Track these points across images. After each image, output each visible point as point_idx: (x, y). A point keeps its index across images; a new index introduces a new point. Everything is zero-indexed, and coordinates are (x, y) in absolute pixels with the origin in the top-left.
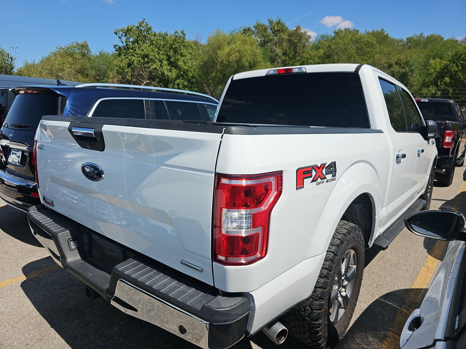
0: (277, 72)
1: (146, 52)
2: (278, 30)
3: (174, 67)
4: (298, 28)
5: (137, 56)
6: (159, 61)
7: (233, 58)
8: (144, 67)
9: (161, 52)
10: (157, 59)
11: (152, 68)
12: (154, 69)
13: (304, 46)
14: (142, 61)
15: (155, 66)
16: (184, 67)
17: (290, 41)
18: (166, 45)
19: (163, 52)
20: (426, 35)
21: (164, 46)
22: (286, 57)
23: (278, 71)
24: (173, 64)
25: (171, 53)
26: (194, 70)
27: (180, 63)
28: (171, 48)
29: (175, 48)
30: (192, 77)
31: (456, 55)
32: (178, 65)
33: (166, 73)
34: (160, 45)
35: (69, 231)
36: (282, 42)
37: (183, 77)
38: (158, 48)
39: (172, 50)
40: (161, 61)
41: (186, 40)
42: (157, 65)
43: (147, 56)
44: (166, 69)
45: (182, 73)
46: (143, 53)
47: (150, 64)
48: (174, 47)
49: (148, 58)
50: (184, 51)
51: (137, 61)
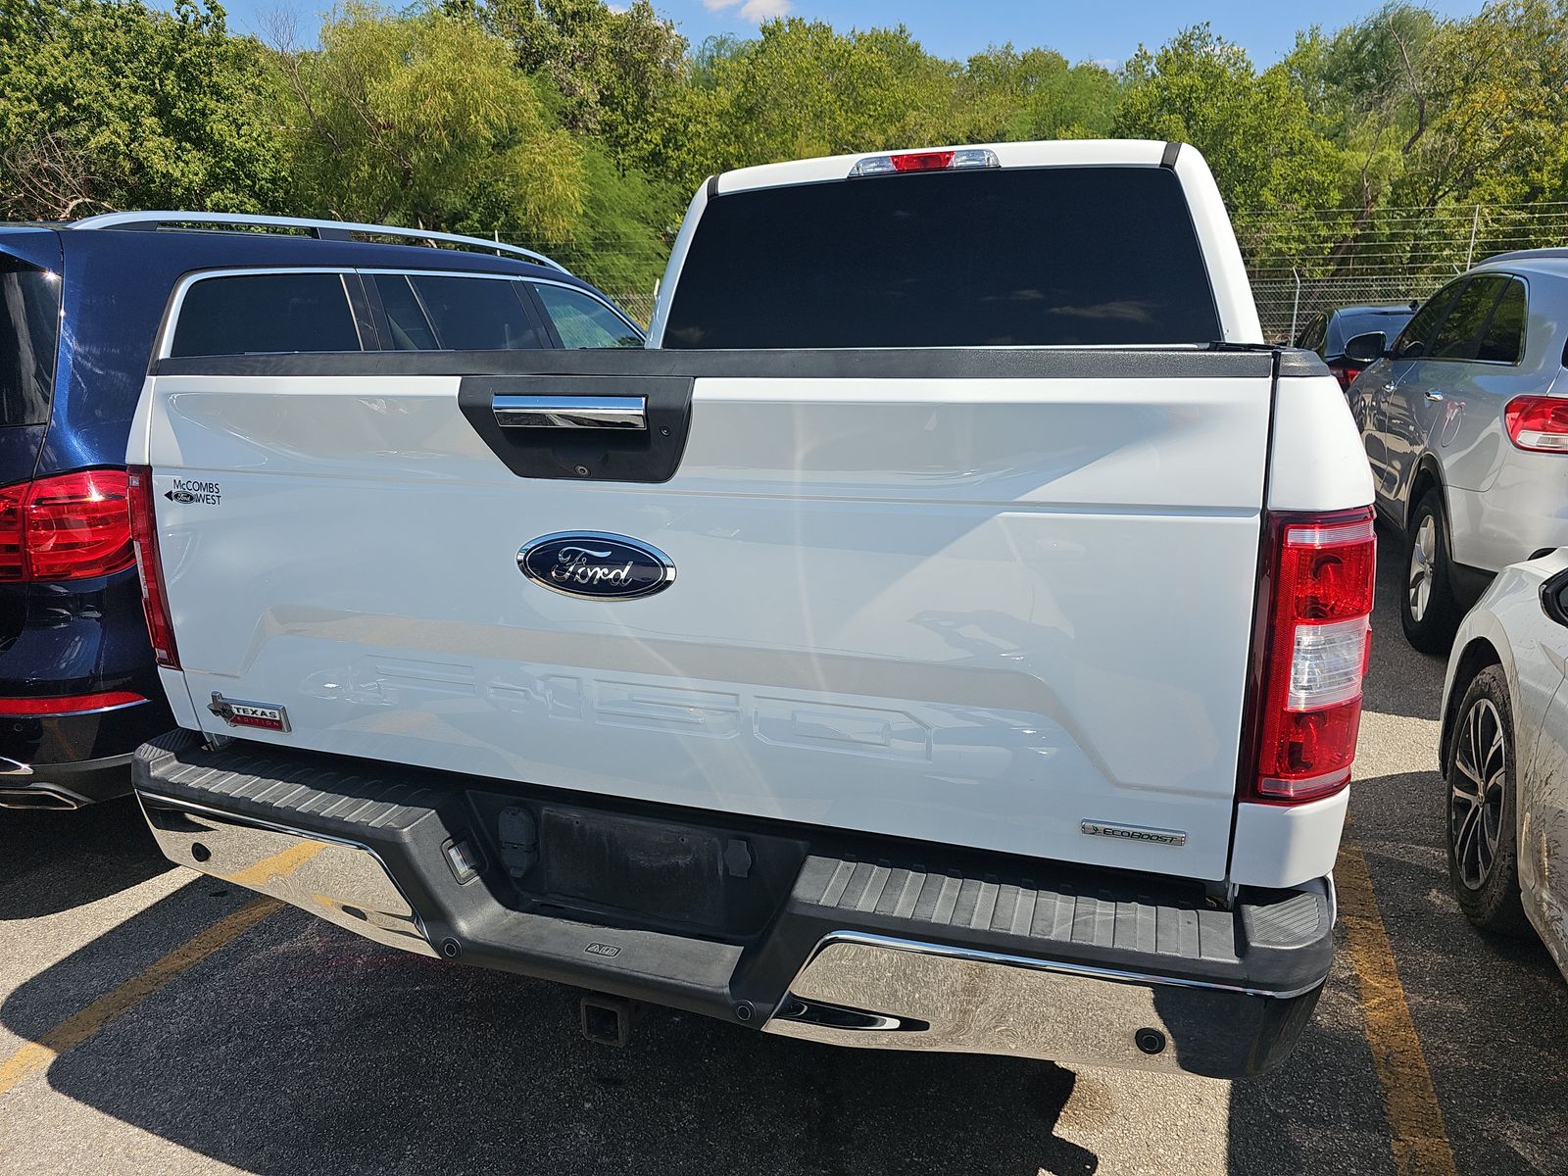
0: (891, 167)
1: (56, 77)
2: (575, 15)
3: (189, 140)
4: (642, 10)
5: (19, 94)
6: (123, 119)
7: (430, 111)
8: (58, 142)
9: (124, 82)
10: (110, 107)
11: (92, 143)
12: (102, 150)
13: (668, 76)
14: (42, 116)
15: (103, 137)
16: (239, 144)
17: (618, 55)
18: (143, 49)
19: (133, 80)
20: (1019, 50)
21: (132, 55)
22: (613, 111)
23: (896, 163)
24: (188, 132)
25: (171, 84)
26: (277, 156)
27: (218, 127)
28: (168, 67)
29: (184, 66)
30: (273, 181)
31: (1125, 116)
32: (210, 136)
33: (159, 164)
34: (116, 50)
35: (434, 811)
36: (592, 59)
37: (236, 180)
38: (110, 64)
39: (172, 74)
40: (130, 116)
41: (229, 36)
42: (115, 132)
43: (64, 95)
44: (157, 152)
45: (230, 164)
46: (45, 81)
47: (82, 130)
48: (179, 60)
49: (68, 102)
50: (224, 77)
51: (21, 115)
